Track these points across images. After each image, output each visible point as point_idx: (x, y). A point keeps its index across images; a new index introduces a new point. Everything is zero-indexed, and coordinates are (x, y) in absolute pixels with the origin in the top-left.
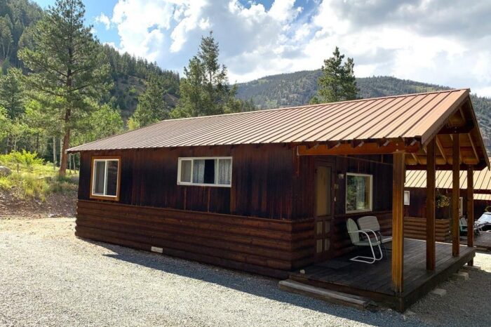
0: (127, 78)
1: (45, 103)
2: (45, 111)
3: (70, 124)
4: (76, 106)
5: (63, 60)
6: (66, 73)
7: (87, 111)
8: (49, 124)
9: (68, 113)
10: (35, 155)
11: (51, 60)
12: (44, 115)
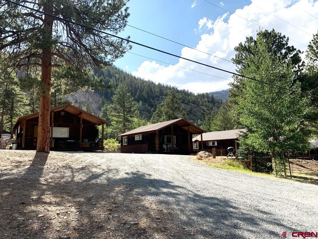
0: (159, 97)
1: (117, 122)
2: (117, 124)
3: (125, 128)
4: (126, 122)
5: (121, 106)
6: (123, 110)
7: (130, 122)
8: (118, 128)
9: (124, 123)
10: (115, 140)
11: (118, 107)
12: (117, 125)
